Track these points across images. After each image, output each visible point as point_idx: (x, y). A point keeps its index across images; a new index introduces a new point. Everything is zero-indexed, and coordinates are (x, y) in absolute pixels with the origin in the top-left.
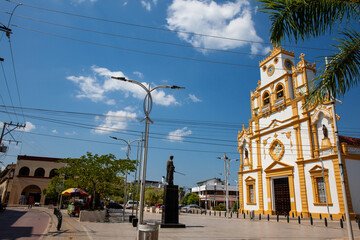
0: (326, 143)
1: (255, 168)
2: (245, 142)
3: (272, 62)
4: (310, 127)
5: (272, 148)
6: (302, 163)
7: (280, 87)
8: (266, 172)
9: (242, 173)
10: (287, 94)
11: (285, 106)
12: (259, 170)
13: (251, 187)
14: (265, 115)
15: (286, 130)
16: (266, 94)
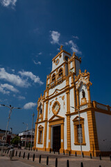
0: (83, 101)
1: (44, 119)
2: (41, 104)
3: (58, 57)
4: (75, 91)
5: (54, 107)
6: (69, 115)
7: (61, 70)
8: (50, 122)
9: (38, 123)
10: (64, 74)
11: (63, 80)
12: (46, 121)
13: (41, 132)
14: (52, 88)
15: (62, 95)
16: (54, 75)
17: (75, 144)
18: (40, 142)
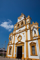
0: (35, 35)
1: (12, 43)
3: (21, 17)
4: (30, 31)
5: (18, 38)
6: (27, 41)
7: (23, 22)
8: (16, 44)
9: (9, 45)
10: (24, 23)
11: (23, 26)
12: (14, 44)
13: (10, 49)
14: (17, 29)
15: (23, 32)
16: (19, 24)
17: (31, 55)
18: (10, 54)
